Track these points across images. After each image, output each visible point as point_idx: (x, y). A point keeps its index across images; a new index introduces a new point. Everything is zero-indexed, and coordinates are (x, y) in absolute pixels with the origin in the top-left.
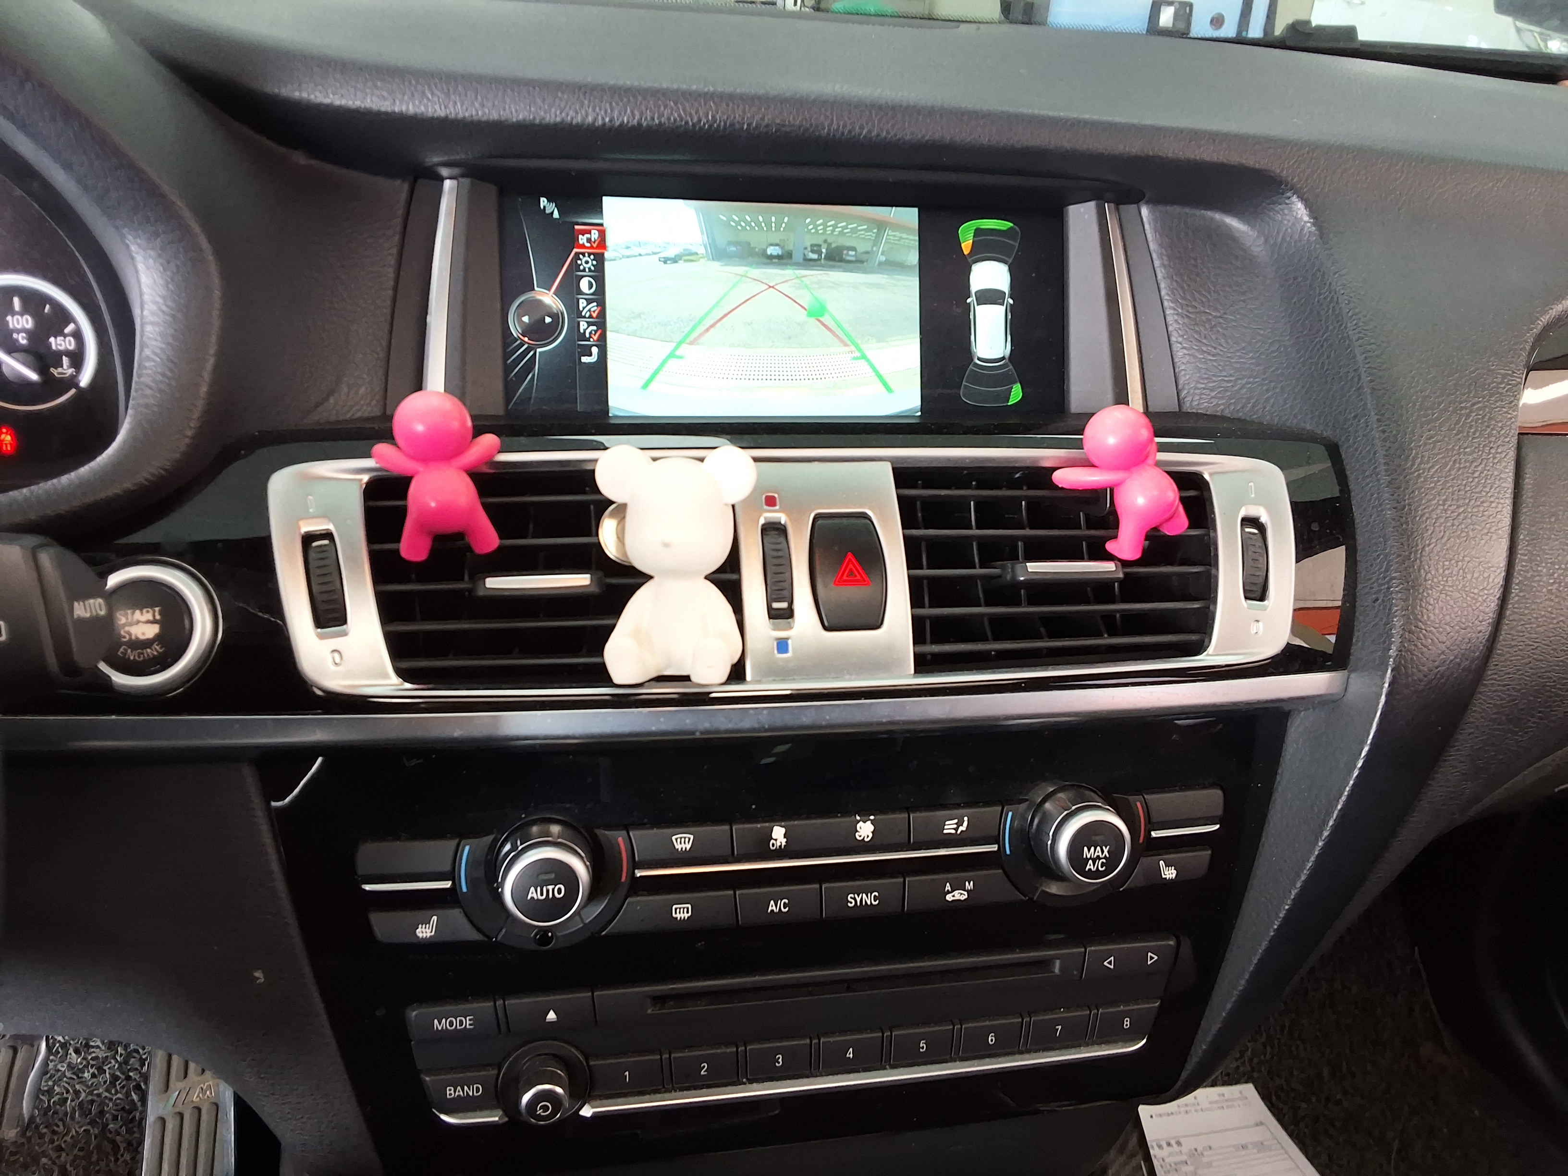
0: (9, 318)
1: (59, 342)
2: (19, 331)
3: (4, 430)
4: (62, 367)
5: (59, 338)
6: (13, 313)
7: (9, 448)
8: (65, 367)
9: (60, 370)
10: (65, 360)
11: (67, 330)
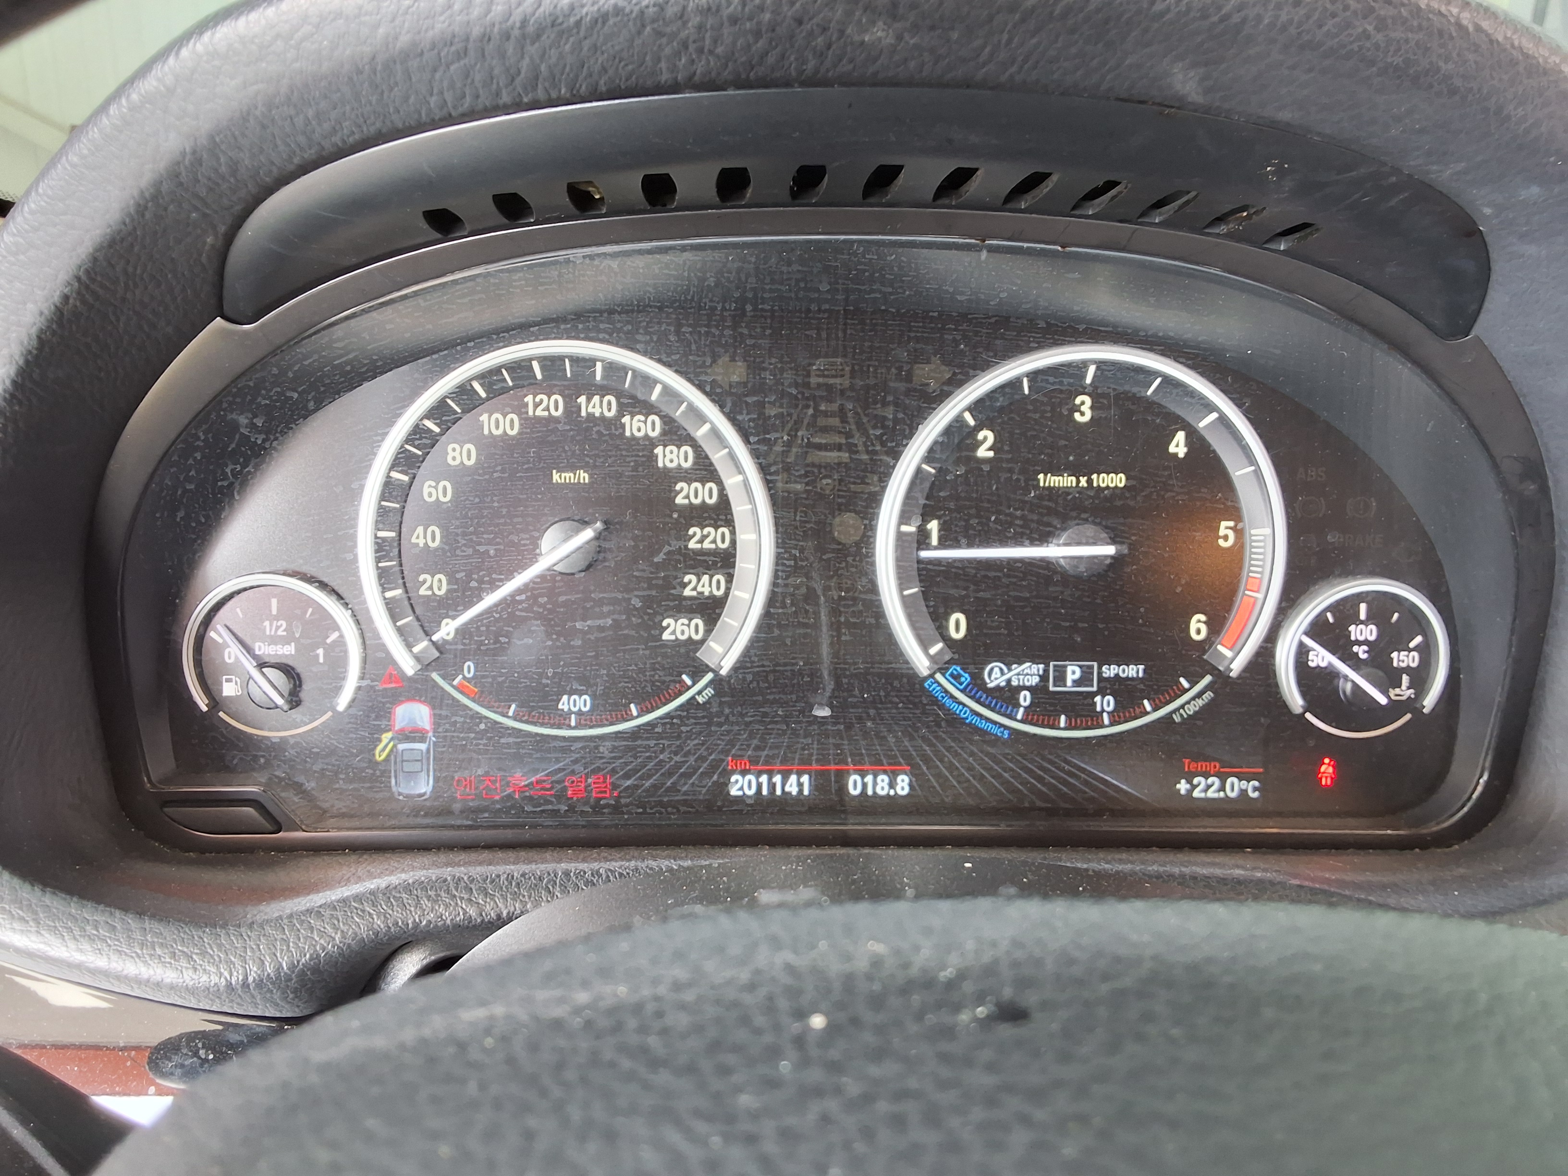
0: (1352, 628)
1: (1401, 658)
2: (1359, 643)
3: (1327, 761)
4: (1400, 687)
5: (1402, 653)
6: (1357, 622)
7: (1329, 782)
8: (1404, 687)
9: (1397, 691)
10: (1405, 679)
11: (1412, 645)
